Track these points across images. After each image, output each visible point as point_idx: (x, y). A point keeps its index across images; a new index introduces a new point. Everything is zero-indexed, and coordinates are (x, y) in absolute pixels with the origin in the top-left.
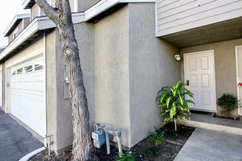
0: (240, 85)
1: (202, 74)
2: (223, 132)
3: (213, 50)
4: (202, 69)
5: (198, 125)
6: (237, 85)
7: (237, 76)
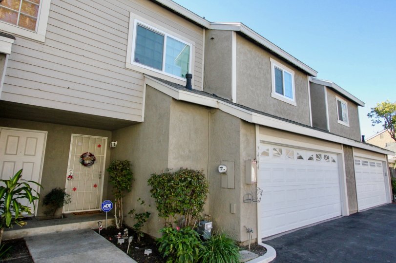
0: (69, 178)
1: (24, 162)
2: (57, 232)
3: (47, 132)
4: (25, 155)
5: (25, 233)
6: (67, 178)
7: (68, 167)
